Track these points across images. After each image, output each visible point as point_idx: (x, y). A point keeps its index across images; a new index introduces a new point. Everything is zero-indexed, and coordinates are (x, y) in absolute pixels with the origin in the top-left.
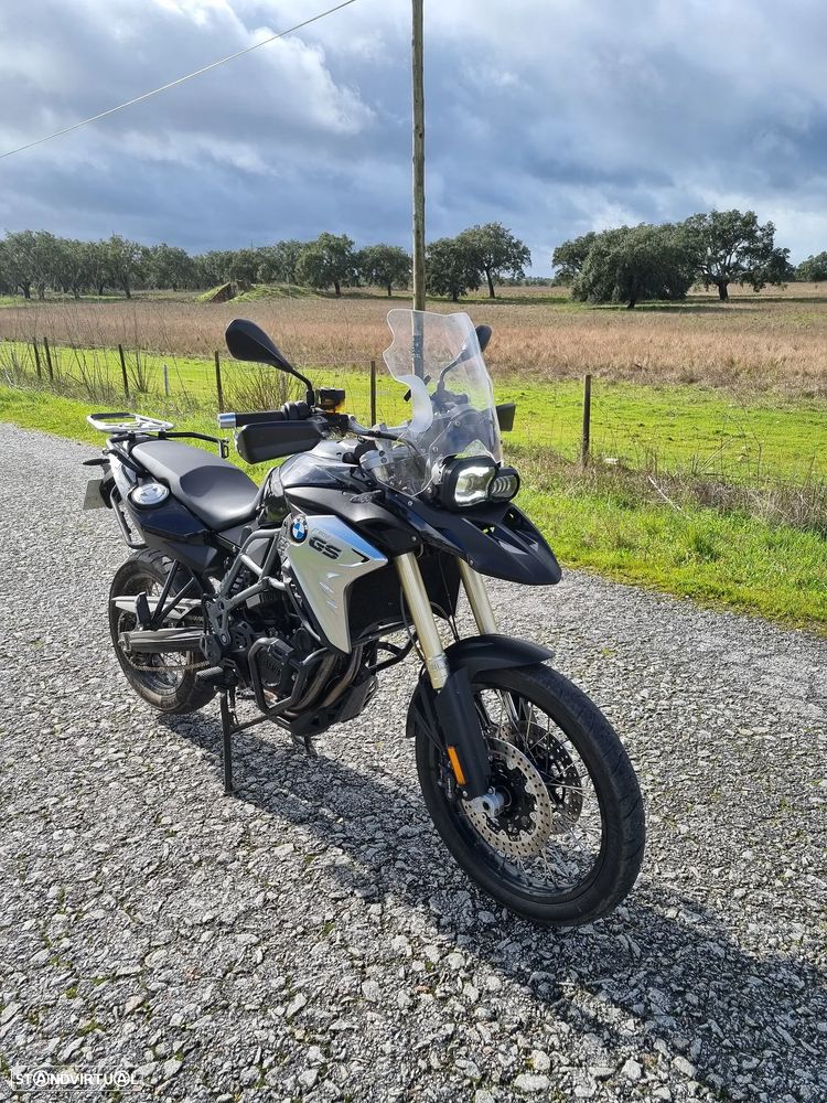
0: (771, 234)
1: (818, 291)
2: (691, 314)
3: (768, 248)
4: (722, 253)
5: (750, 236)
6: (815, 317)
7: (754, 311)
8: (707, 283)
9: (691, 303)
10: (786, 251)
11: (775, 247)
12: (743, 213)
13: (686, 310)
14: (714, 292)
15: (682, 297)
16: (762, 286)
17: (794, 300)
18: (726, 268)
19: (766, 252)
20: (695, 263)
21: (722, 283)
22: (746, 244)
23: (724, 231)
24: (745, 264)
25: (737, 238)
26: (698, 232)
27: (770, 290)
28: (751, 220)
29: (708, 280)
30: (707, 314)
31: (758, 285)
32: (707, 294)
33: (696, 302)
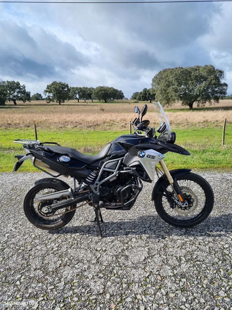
0: (25, 88)
1: (39, 102)
2: (8, 109)
3: (25, 91)
4: (12, 92)
5: (19, 88)
6: (43, 109)
7: (26, 108)
8: (10, 101)
9: (7, 106)
10: (30, 92)
11: (27, 91)
12: (16, 81)
13: (7, 108)
14: (12, 103)
15: (4, 104)
16: (25, 101)
17: (34, 105)
18: (14, 96)
19: (24, 92)
20: (5, 95)
21: (14, 101)
22: (18, 90)
23: (12, 86)
24: (19, 95)
25: (16, 88)
26: (4, 86)
27: (27, 102)
28: (18, 84)
29: (10, 99)
30: (13, 109)
31: (24, 101)
32: (10, 103)
33: (8, 106)
